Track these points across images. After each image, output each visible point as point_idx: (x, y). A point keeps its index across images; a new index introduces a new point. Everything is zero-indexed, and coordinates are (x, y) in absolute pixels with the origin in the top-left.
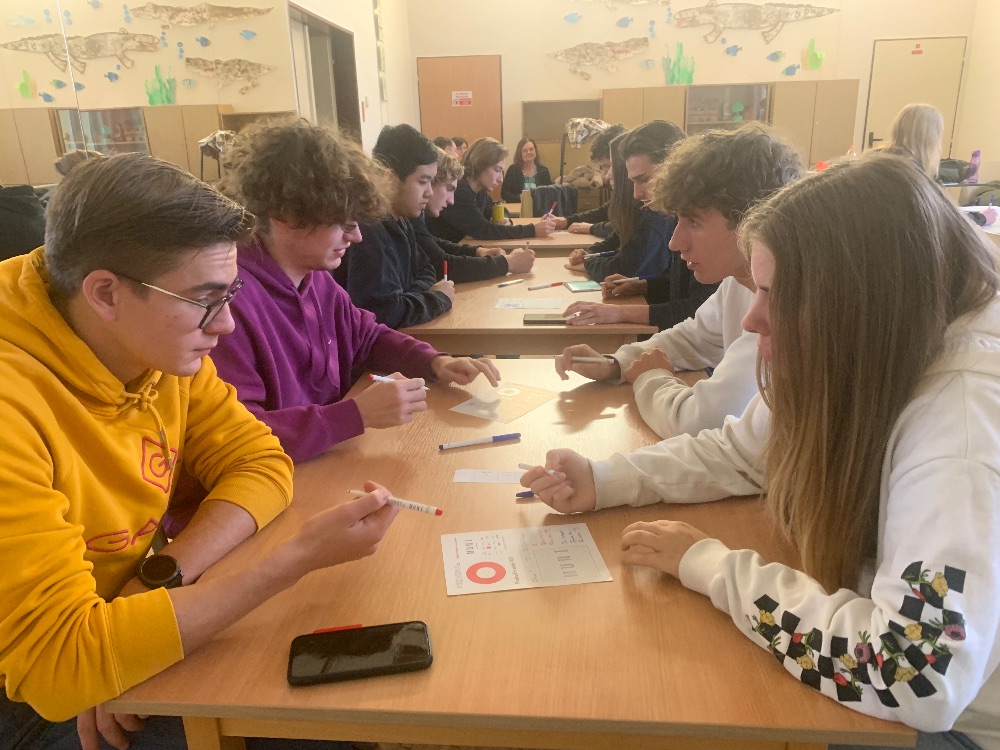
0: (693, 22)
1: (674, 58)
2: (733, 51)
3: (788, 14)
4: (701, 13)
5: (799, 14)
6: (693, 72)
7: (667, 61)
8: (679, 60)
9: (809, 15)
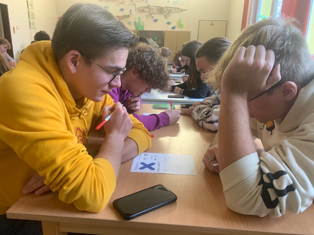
0: (143, 11)
1: (137, 21)
2: (156, 21)
3: (172, 10)
4: (145, 8)
5: (176, 10)
6: (144, 26)
7: (135, 23)
8: (139, 22)
9: (179, 11)
